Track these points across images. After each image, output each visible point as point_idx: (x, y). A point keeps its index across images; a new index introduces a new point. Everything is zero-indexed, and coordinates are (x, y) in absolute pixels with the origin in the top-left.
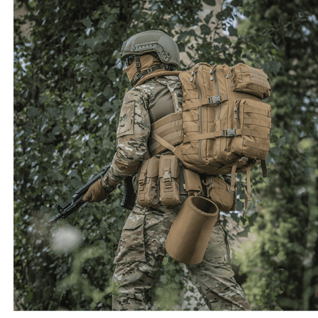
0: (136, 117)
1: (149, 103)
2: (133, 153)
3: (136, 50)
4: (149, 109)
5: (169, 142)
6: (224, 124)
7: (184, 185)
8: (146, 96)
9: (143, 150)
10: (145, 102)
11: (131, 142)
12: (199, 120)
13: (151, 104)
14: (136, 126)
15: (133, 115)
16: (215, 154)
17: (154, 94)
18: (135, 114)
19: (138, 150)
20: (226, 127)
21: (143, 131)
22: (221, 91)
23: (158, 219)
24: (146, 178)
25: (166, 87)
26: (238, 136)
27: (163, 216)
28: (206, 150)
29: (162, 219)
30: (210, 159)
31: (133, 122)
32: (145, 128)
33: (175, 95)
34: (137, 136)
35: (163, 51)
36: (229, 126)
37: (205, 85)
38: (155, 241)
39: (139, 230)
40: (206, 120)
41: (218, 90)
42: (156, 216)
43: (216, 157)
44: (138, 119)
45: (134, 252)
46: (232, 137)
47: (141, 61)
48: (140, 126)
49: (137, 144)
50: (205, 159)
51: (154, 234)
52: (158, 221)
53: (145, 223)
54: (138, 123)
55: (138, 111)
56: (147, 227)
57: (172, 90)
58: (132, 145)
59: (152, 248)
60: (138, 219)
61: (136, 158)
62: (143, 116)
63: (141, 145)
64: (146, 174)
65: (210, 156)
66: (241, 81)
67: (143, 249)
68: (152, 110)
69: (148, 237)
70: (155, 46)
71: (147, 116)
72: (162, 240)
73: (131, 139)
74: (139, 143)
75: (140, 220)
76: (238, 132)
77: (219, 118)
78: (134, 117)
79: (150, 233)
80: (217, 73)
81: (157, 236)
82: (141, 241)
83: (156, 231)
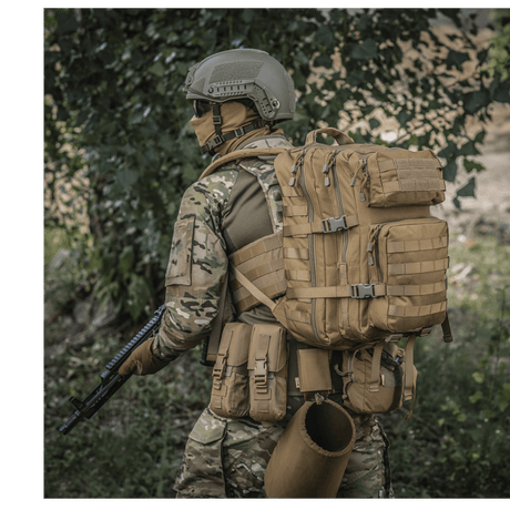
0: (197, 248)
1: (221, 217)
2: (190, 322)
3: (214, 95)
4: (222, 230)
5: (264, 291)
6: (354, 272)
7: (297, 379)
8: (215, 207)
9: (209, 314)
10: (214, 218)
11: (186, 300)
12: (310, 260)
13: (225, 220)
14: (196, 268)
15: (190, 246)
16: (341, 325)
17: (230, 200)
18: (194, 243)
19: (198, 315)
20: (357, 279)
21: (210, 277)
22: (345, 206)
23: (249, 432)
24: (226, 365)
25: (256, 180)
26: (379, 297)
27: (258, 428)
28: (324, 318)
29: (256, 433)
30: (332, 335)
31: (191, 261)
32: (213, 270)
33: (272, 197)
34: (197, 289)
35: (266, 98)
36: (363, 276)
37: (318, 190)
38: (242, 467)
39: (214, 447)
40: (322, 260)
41: (341, 204)
42: (246, 428)
43: (343, 332)
44: (200, 254)
45: (206, 481)
46: (368, 299)
47: (222, 114)
48: (203, 268)
49: (197, 304)
50: (323, 336)
51: (242, 455)
52: (250, 437)
53: (225, 437)
54: (199, 262)
55: (200, 237)
56: (228, 443)
57: (266, 186)
58: (188, 306)
59: (239, 479)
60: (214, 427)
61: (195, 330)
62: (209, 246)
63: (204, 305)
64: (226, 358)
65: (332, 330)
66: (379, 189)
67: (222, 481)
68: (228, 230)
69: (232, 461)
70: (250, 90)
71: (218, 246)
72: (256, 468)
73: (187, 295)
74: (201, 301)
75: (216, 429)
76: (379, 290)
77: (344, 260)
78: (192, 250)
79: (236, 453)
80: (337, 169)
81: (247, 461)
82: (216, 467)
83: (245, 451)
